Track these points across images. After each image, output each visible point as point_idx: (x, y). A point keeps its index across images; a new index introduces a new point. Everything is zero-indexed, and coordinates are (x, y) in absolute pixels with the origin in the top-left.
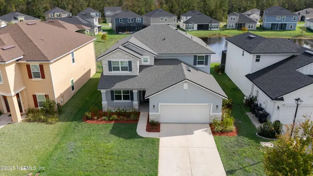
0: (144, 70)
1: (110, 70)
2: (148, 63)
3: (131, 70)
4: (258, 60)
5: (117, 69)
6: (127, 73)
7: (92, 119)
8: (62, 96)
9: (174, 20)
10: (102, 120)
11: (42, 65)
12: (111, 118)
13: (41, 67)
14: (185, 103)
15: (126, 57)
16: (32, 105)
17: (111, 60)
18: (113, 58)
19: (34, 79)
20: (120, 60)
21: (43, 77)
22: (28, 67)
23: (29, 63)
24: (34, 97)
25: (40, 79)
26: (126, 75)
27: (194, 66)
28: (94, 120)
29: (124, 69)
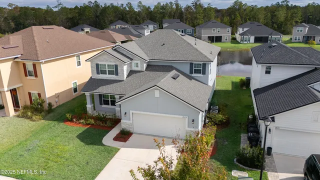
0: (134, 75)
1: (98, 73)
2: (139, 69)
3: (117, 74)
4: (268, 72)
5: (104, 72)
6: (113, 77)
7: (71, 121)
8: (57, 96)
9: (228, 31)
10: (80, 123)
11: (35, 64)
12: (88, 122)
13: (34, 65)
14: (158, 113)
15: (112, 60)
16: (28, 103)
17: (98, 63)
18: (100, 61)
19: (29, 77)
20: (107, 64)
21: (36, 76)
22: (24, 65)
23: (25, 62)
24: (30, 94)
25: (33, 78)
26: (112, 79)
27: (190, 75)
28: (73, 122)
29: (111, 73)
